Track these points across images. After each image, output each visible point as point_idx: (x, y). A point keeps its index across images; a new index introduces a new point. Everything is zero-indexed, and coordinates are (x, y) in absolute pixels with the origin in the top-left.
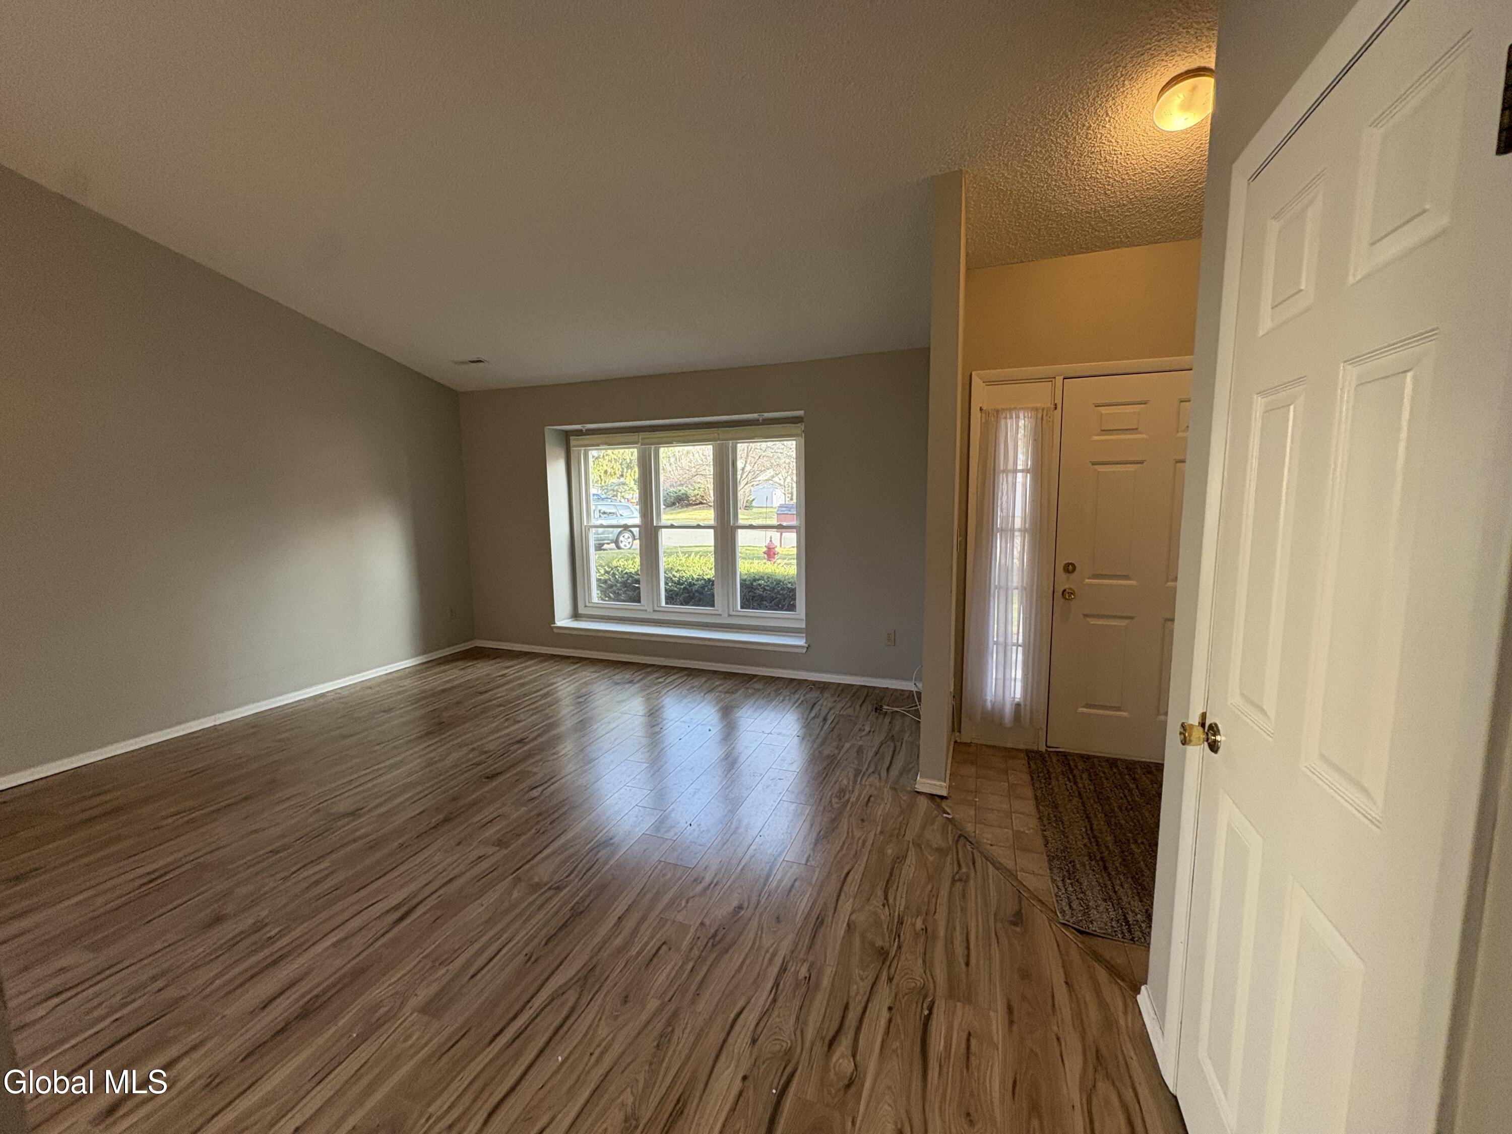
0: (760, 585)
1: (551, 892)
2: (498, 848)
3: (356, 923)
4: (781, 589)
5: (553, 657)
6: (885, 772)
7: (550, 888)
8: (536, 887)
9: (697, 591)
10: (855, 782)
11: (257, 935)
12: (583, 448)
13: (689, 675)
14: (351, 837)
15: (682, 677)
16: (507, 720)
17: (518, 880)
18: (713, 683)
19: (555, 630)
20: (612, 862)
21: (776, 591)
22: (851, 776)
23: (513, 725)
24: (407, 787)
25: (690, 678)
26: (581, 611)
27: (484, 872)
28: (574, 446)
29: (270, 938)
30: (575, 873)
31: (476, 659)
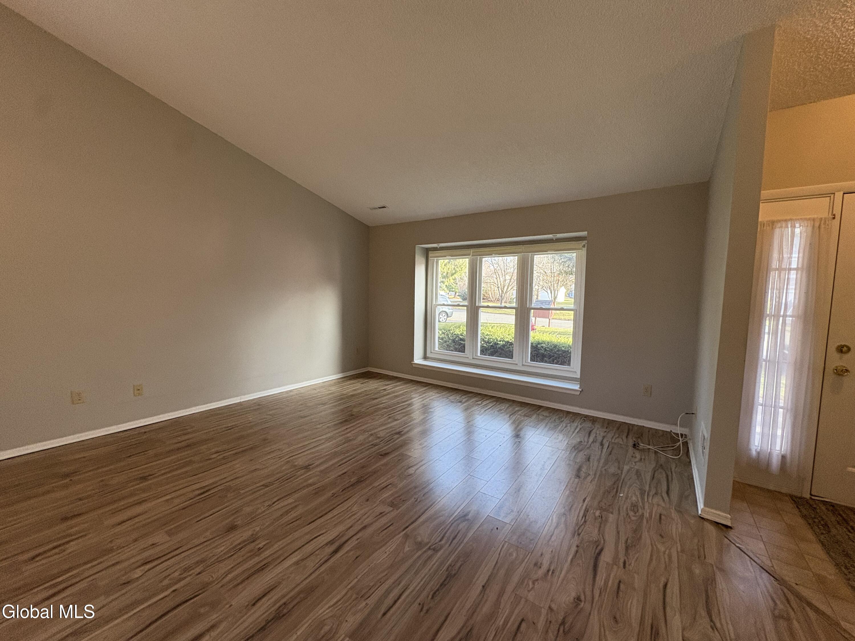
0: (542, 347)
1: (430, 552)
2: (392, 509)
3: (309, 548)
4: (557, 351)
5: (412, 381)
6: (666, 495)
7: (429, 548)
8: (419, 545)
9: (499, 348)
10: (643, 499)
11: (253, 545)
12: (436, 259)
13: (497, 401)
14: (305, 484)
15: (492, 402)
16: (390, 418)
17: (406, 536)
18: (514, 409)
19: (414, 366)
20: (470, 534)
21: (553, 351)
22: (638, 493)
23: (393, 421)
24: (335, 455)
25: (498, 403)
26: (428, 355)
27: (385, 525)
28: (431, 257)
29: (259, 549)
30: (445, 538)
31: (370, 378)
